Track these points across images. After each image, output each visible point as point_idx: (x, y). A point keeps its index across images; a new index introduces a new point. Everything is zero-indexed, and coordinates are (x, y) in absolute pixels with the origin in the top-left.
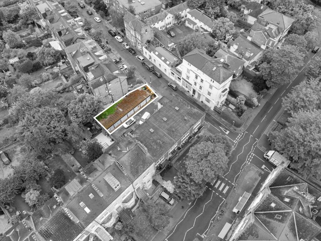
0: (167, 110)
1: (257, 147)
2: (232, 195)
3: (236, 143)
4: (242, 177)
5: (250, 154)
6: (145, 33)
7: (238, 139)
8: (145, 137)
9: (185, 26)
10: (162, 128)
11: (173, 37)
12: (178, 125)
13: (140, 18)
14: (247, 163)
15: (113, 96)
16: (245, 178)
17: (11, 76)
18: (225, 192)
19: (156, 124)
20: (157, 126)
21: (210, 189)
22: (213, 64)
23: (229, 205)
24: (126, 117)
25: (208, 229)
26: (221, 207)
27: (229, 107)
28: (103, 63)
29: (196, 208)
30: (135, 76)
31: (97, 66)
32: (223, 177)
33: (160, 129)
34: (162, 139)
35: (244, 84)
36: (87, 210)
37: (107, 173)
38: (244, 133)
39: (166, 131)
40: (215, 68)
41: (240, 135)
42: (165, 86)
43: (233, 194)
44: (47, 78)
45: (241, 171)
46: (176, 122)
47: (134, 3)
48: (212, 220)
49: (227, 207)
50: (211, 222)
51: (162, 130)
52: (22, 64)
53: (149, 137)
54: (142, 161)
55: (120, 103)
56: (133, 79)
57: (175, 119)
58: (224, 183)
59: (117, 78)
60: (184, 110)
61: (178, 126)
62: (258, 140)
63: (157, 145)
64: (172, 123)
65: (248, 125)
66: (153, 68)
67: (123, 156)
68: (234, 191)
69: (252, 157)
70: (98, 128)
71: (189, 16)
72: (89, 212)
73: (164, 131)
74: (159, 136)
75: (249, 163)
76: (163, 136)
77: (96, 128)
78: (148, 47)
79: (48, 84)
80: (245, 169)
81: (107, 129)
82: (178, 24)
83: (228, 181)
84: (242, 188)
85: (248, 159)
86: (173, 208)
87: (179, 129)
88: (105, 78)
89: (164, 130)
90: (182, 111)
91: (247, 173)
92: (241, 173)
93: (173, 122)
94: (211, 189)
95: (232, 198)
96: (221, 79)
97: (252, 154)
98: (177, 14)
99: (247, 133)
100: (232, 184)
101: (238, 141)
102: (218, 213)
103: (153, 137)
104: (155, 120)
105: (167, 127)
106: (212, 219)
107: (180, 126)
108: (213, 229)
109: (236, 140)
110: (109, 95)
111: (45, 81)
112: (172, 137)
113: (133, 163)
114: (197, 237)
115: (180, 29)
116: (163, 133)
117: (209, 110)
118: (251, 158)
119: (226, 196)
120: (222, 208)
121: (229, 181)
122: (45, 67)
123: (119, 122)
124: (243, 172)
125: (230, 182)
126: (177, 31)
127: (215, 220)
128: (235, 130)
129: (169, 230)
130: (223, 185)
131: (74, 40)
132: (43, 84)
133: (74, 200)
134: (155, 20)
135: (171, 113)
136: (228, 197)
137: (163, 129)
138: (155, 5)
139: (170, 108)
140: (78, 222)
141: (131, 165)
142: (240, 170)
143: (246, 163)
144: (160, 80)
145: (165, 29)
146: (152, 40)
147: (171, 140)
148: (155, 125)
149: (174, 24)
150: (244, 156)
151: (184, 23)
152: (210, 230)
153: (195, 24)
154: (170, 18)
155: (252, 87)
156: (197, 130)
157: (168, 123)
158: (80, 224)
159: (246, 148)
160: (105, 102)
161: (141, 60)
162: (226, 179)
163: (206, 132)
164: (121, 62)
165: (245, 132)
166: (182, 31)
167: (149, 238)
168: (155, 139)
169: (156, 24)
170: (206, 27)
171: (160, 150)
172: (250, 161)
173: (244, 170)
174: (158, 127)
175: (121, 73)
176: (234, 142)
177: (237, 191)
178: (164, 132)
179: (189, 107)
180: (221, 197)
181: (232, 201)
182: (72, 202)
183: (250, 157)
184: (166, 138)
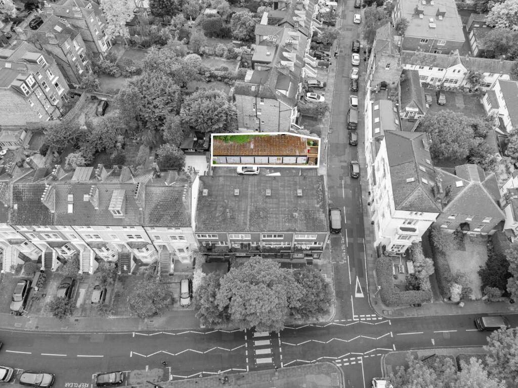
0: (286, 184)
1: (380, 356)
2: (263, 376)
3: (354, 320)
4: (305, 369)
5: (356, 356)
6: (384, 68)
7: (364, 319)
8: (221, 193)
9: (479, 101)
10: (253, 200)
11: (440, 104)
12: (276, 214)
13: (399, 43)
14: (337, 361)
15: (261, 123)
16: (307, 377)
17: (191, 27)
18: (259, 361)
19: (252, 190)
20: (249, 192)
21: (246, 337)
22: (417, 170)
23: (245, 381)
24: (251, 159)
25: (186, 377)
26: (232, 372)
27: (406, 264)
28: (278, 70)
29: (203, 339)
30: (321, 120)
31: (268, 68)
32: (280, 343)
33: (249, 200)
34: (237, 213)
35: (475, 253)
36: (70, 209)
37: (122, 188)
38: (384, 319)
39: (252, 208)
40: (413, 179)
41: (374, 317)
42: (345, 162)
43: (266, 376)
44: (222, 52)
45: (314, 363)
46: (278, 208)
47: (422, 19)
48: (202, 374)
49: (239, 382)
50: (199, 375)
51: (249, 203)
52: (208, 19)
53: (225, 197)
54: (175, 213)
55: (261, 137)
56: (314, 123)
57: (280, 203)
58: (272, 351)
59: (276, 99)
60: (306, 203)
61: (274, 216)
62: (396, 350)
63: (223, 214)
64: (271, 206)
65: (405, 316)
66: (354, 125)
67: (158, 187)
68: (273, 375)
69: (354, 363)
70: (206, 146)
71: (497, 89)
72: (70, 213)
73: (251, 205)
74: (237, 206)
75: (338, 365)
76: (242, 211)
77: (202, 144)
78: (377, 92)
79: (218, 61)
80: (323, 367)
81: (214, 156)
82: (470, 91)
83: (280, 353)
84: (288, 383)
85: (345, 358)
86: (179, 310)
87: (271, 220)
88: (260, 89)
89: (253, 204)
90: (303, 202)
91: (319, 373)
92: (311, 363)
93: (274, 206)
94: (246, 339)
95: (259, 378)
96: (406, 203)
97: (358, 358)
98: (476, 73)
99: (390, 324)
100: (282, 363)
101: (360, 320)
102: (219, 374)
103: (230, 202)
104: (256, 184)
105: (260, 204)
106: (204, 372)
107: (276, 218)
108: (191, 385)
109: (359, 318)
110: (255, 118)
111: (217, 56)
112: (250, 221)
113: (162, 205)
114: (164, 371)
115: (464, 101)
116: (247, 208)
117: (370, 243)
118: (350, 361)
119: (255, 368)
120: (232, 375)
121: (281, 356)
122: (234, 40)
123: (237, 159)
124: (316, 365)
125: (281, 358)
126: (456, 100)
127: (205, 378)
128: (376, 303)
129: (147, 328)
130: (268, 351)
131: (282, 22)
132: (212, 58)
133: (67, 185)
134: (427, 62)
135: (286, 192)
136: (256, 372)
137: (252, 202)
138: (449, 39)
139: (292, 185)
140: (53, 212)
141: (158, 205)
142: (315, 359)
143: (335, 360)
144: (348, 150)
145: (438, 86)
146: (392, 86)
147: (245, 224)
148: (249, 189)
149: (462, 88)
150: (345, 349)
151: (482, 96)
152: (187, 381)
153: (496, 105)
154: (459, 72)
155: (480, 267)
156: (308, 248)
157: (268, 200)
158: (53, 216)
159: (361, 342)
160: (246, 124)
161: (351, 103)
162: (280, 349)
163: (329, 266)
164: (324, 90)
165: (388, 319)
166: (465, 104)
167: (121, 311)
168: (229, 206)
169: (426, 68)
170: (507, 122)
171: (219, 224)
172: (345, 364)
173: (321, 365)
174: (249, 196)
175: (289, 99)
176: (354, 316)
177: (277, 378)
178: (249, 207)
179: (318, 206)
180: (247, 361)
181: (254, 381)
182: (63, 186)
183: (351, 359)
184: (242, 215)
